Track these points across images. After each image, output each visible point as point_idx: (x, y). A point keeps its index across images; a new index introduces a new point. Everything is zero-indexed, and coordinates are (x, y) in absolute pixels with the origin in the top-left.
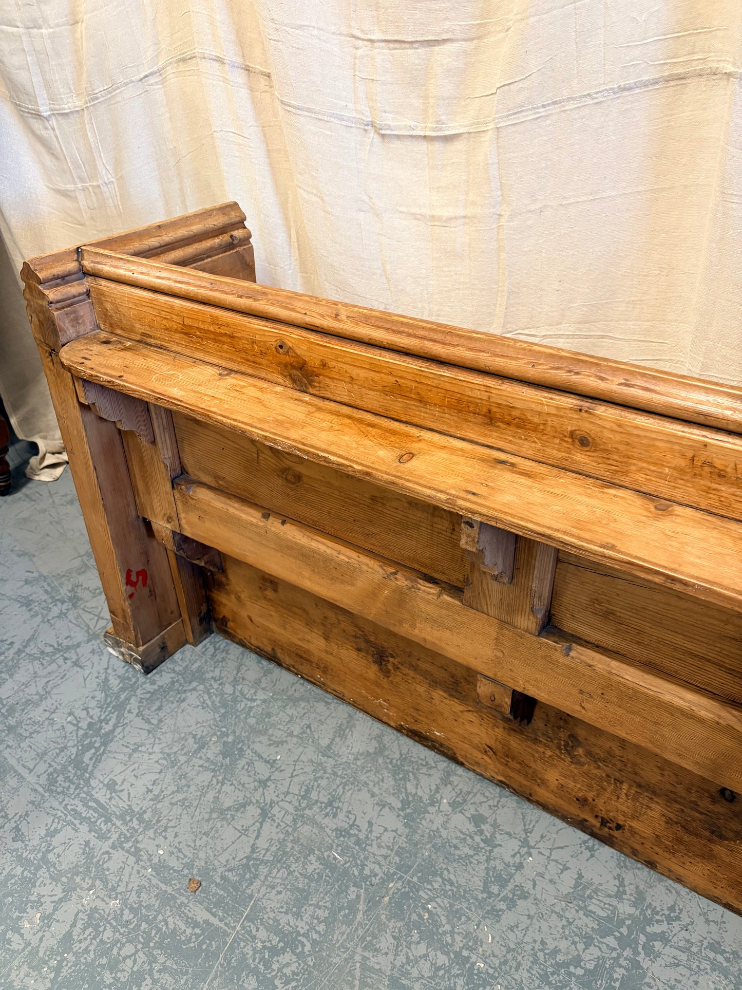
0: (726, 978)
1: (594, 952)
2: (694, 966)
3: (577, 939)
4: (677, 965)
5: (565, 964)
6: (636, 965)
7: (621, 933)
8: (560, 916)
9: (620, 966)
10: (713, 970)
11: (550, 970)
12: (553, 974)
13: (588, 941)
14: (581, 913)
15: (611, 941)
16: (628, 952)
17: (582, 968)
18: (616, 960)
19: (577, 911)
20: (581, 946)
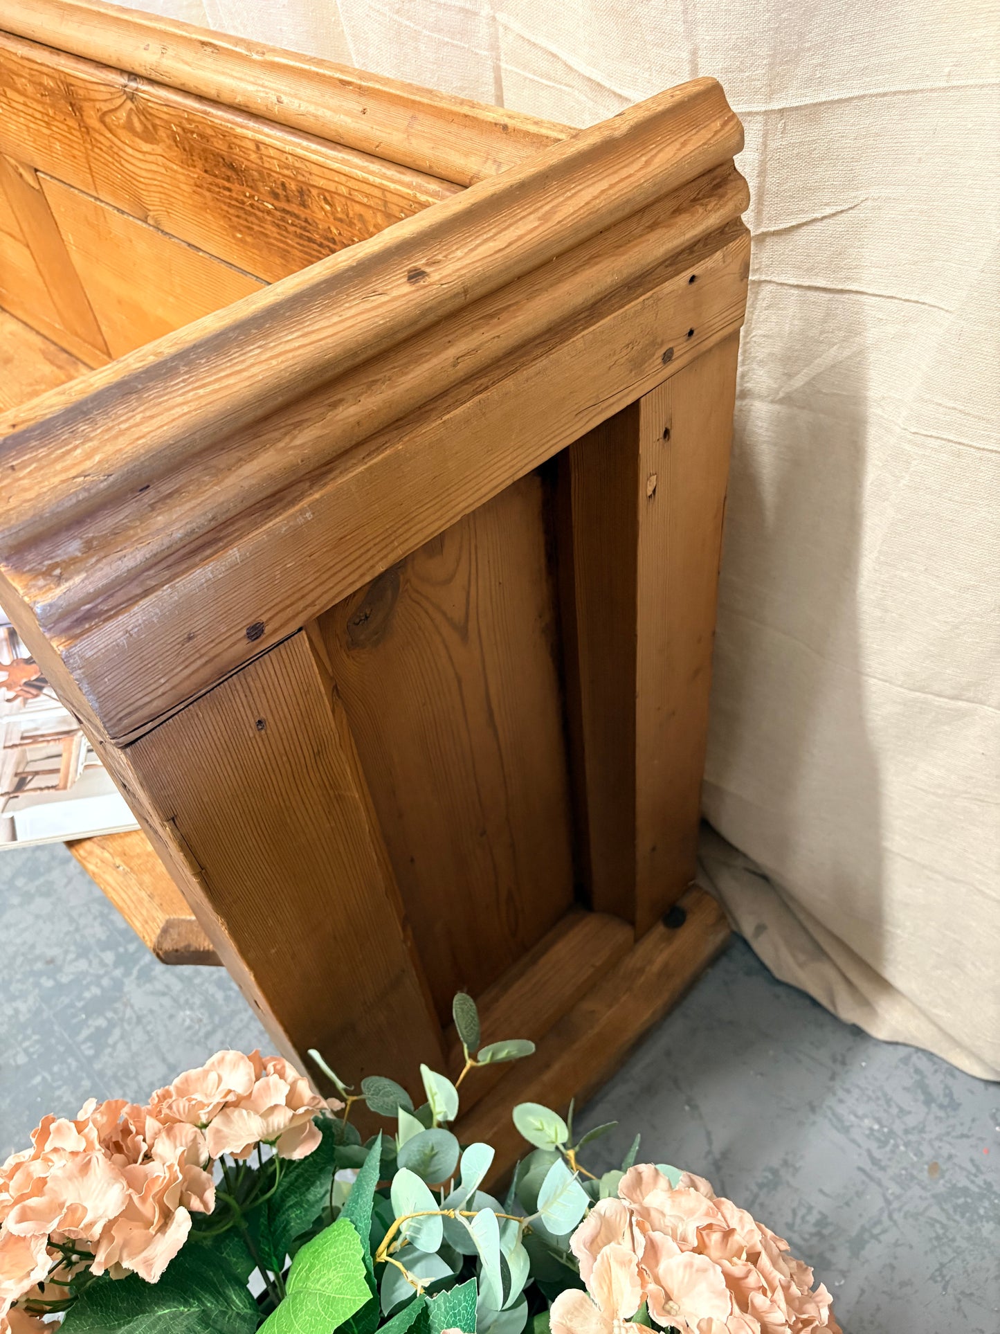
0: (211, 1016)
1: (82, 965)
2: (182, 1000)
3: (72, 948)
4: (164, 994)
5: (40, 974)
6: (118, 985)
7: (126, 950)
8: (72, 920)
9: (99, 985)
10: (202, 1006)
11: (19, 977)
12: (18, 981)
13: (84, 952)
14: (99, 920)
15: (109, 957)
16: (118, 973)
17: (55, 980)
18: (99, 977)
19: (95, 918)
20: (71, 956)
